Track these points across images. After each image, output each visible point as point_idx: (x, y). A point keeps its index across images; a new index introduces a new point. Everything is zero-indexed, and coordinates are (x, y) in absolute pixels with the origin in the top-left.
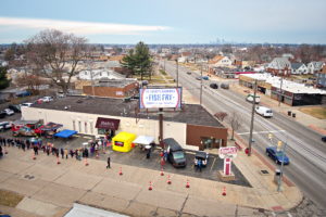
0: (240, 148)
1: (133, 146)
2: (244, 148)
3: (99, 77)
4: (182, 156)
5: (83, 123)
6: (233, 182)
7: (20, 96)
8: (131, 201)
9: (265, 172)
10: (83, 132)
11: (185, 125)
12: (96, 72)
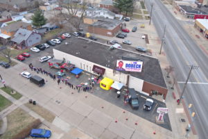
0: (175, 98)
3: (99, 16)
4: (137, 103)
8: (105, 129)
9: (183, 120)
10: (86, 70)
11: (142, 81)
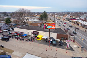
0: (71, 40)
1: (42, 39)
2: (73, 40)
3: (34, 21)
4: (55, 42)
5: (29, 32)
6: (69, 50)
7: (14, 25)
8: (41, 53)
9: (78, 47)
10: (29, 35)
11: (56, 34)
12: (33, 19)
